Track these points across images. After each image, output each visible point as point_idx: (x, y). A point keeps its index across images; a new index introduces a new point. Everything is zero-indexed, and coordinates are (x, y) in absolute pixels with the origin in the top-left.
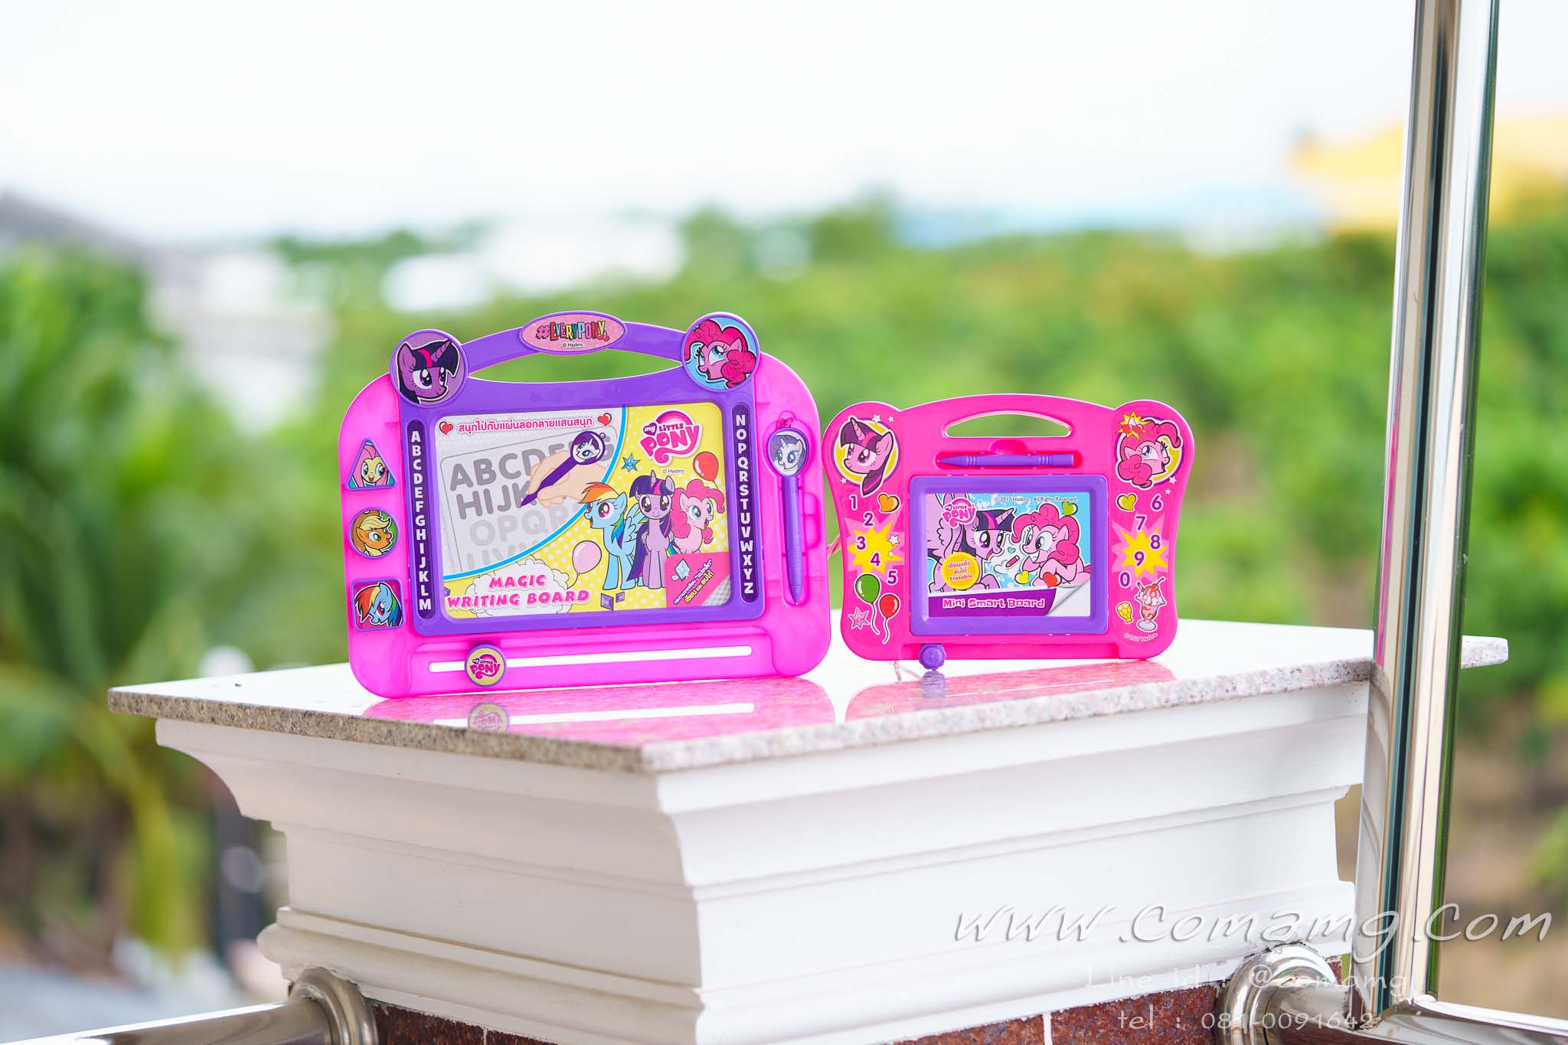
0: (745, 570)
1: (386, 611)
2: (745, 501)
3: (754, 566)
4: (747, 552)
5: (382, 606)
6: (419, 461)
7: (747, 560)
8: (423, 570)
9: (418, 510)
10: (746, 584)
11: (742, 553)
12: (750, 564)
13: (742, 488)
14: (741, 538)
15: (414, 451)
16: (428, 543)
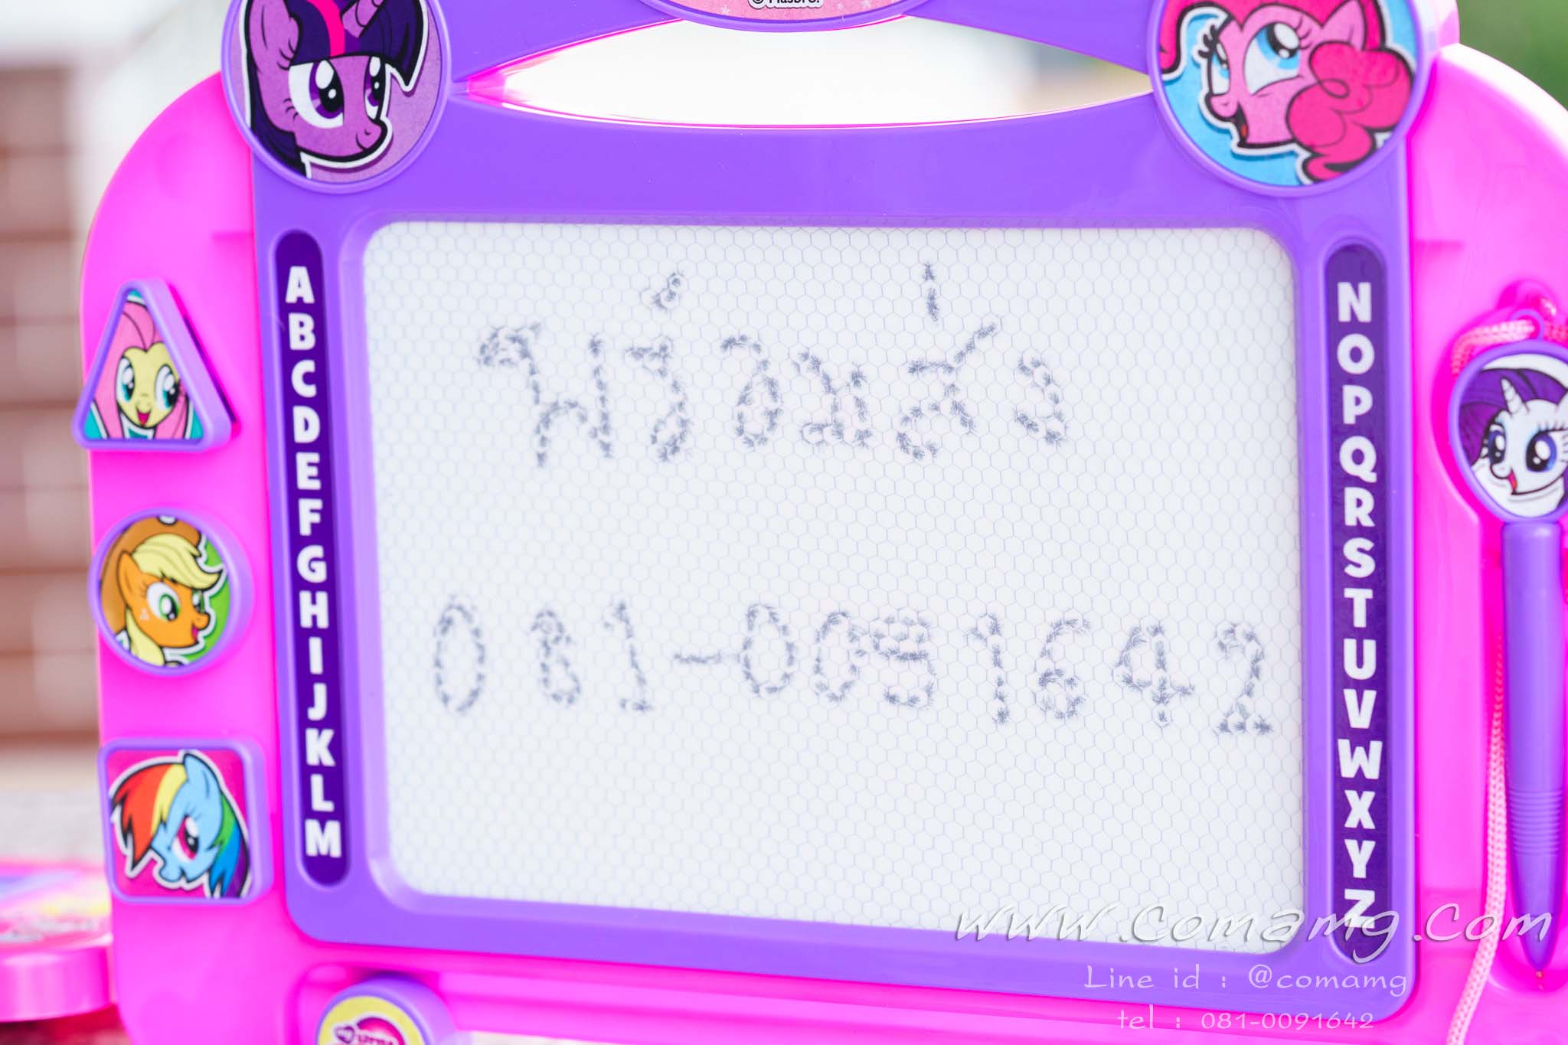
0: (1351, 845)
1: (204, 844)
2: (1360, 597)
3: (1381, 834)
4: (1360, 783)
5: (193, 828)
6: (307, 366)
7: (1360, 809)
8: (319, 725)
9: (305, 530)
10: (1350, 894)
11: (1341, 784)
12: (1369, 824)
13: (1352, 548)
14: (1342, 727)
15: (295, 331)
16: (331, 638)
